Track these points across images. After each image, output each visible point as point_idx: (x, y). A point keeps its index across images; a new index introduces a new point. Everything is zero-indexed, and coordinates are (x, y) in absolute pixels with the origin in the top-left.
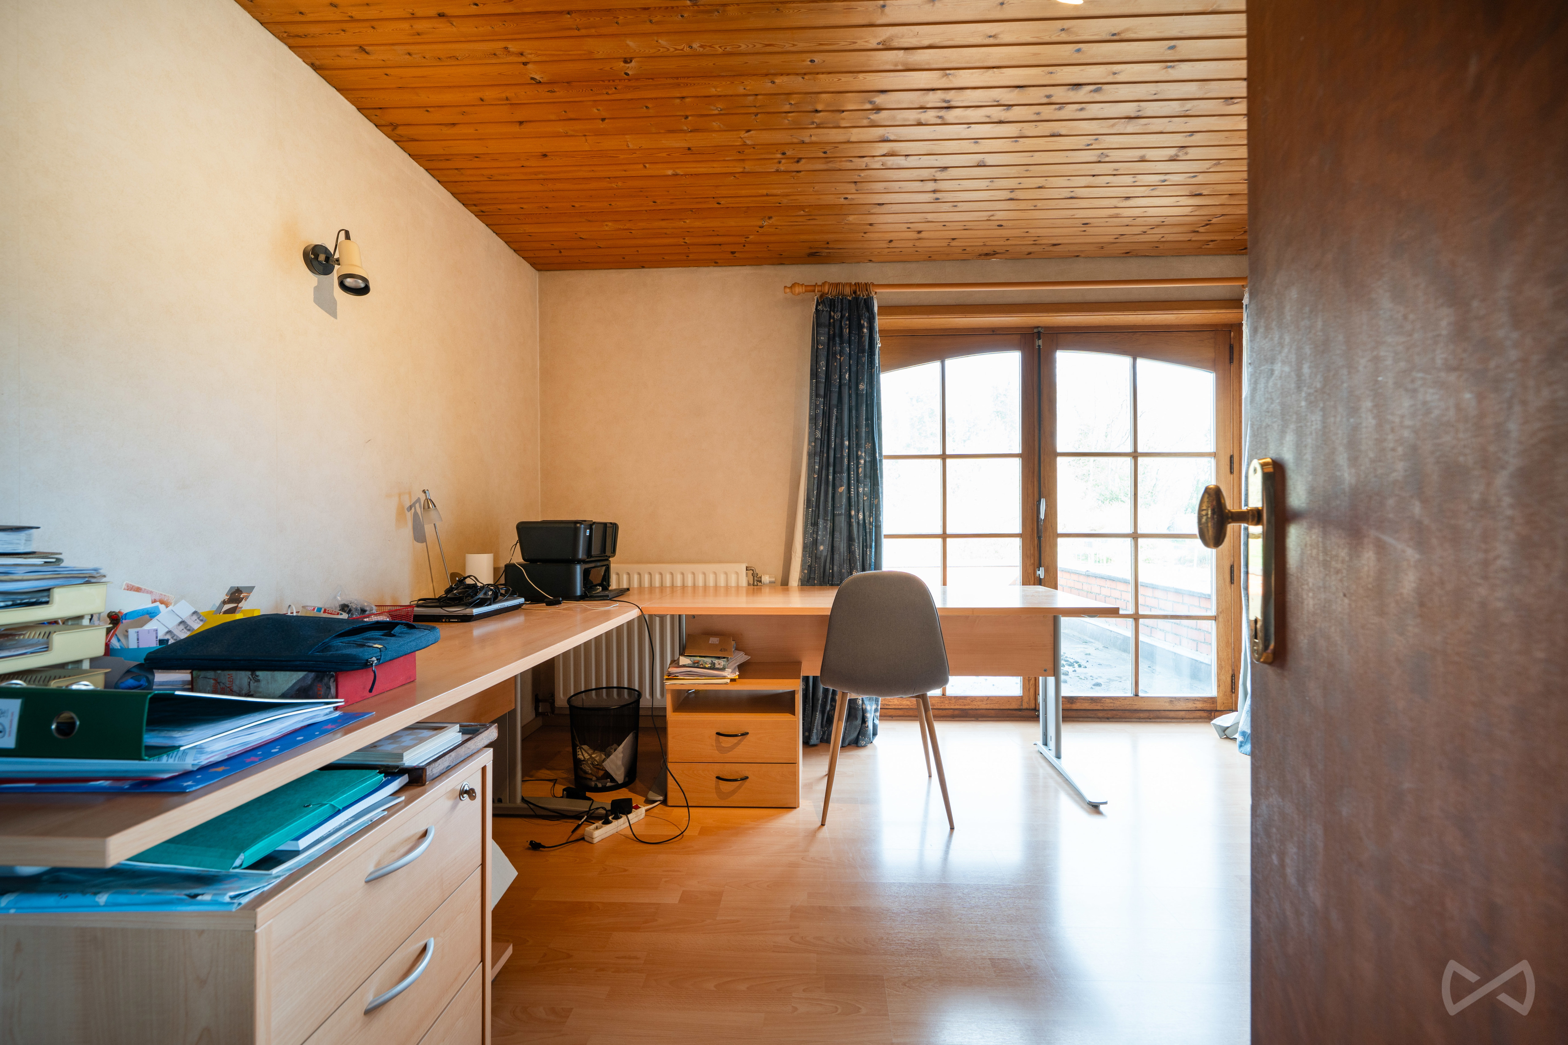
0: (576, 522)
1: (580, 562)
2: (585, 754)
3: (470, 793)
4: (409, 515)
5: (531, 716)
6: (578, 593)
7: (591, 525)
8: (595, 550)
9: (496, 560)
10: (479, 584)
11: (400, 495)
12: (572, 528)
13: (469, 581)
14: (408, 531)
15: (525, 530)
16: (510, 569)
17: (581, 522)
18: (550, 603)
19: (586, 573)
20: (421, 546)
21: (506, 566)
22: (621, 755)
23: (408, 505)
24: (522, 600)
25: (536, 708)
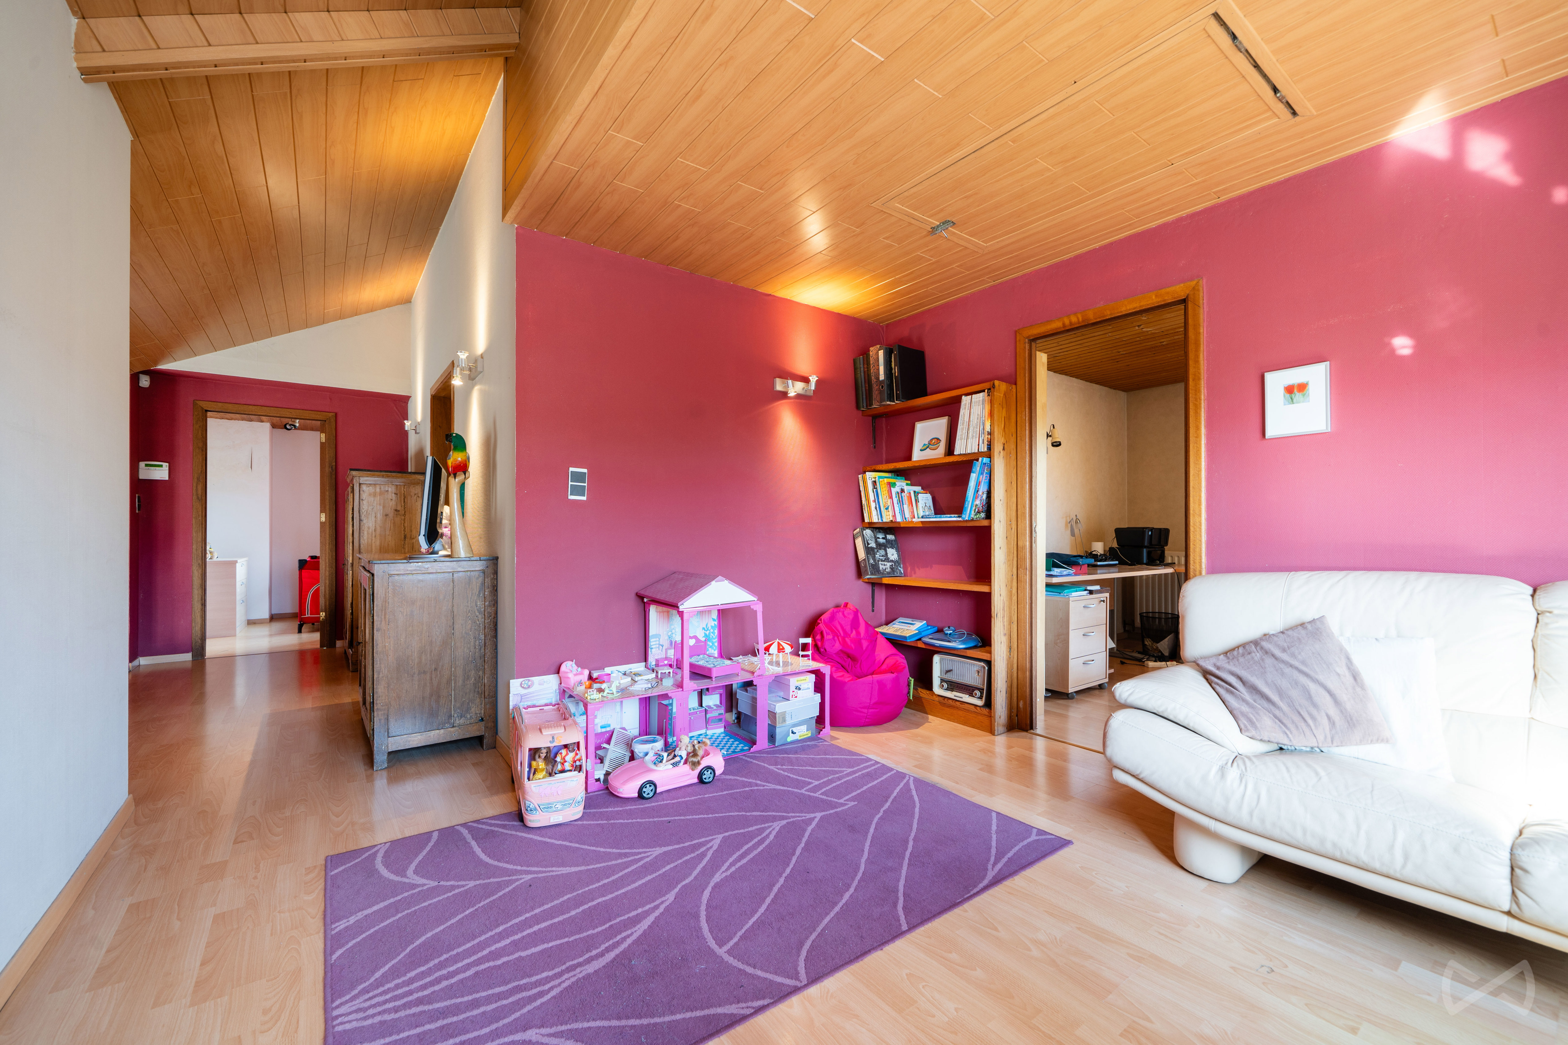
0: (1144, 528)
1: (1146, 547)
2: (1148, 642)
3: (1103, 601)
4: (1069, 525)
5: (1122, 631)
6: (1145, 562)
7: (1152, 529)
8: (1154, 541)
9: (1105, 546)
10: (1099, 554)
11: (1066, 517)
12: (1141, 531)
13: (1094, 553)
14: (1069, 532)
15: (1119, 532)
16: (1111, 549)
17: (1146, 528)
18: (1130, 565)
19: (1149, 553)
20: (1073, 538)
21: (1110, 548)
22: (1167, 643)
23: (1069, 521)
24: (1117, 562)
25: (1124, 628)
